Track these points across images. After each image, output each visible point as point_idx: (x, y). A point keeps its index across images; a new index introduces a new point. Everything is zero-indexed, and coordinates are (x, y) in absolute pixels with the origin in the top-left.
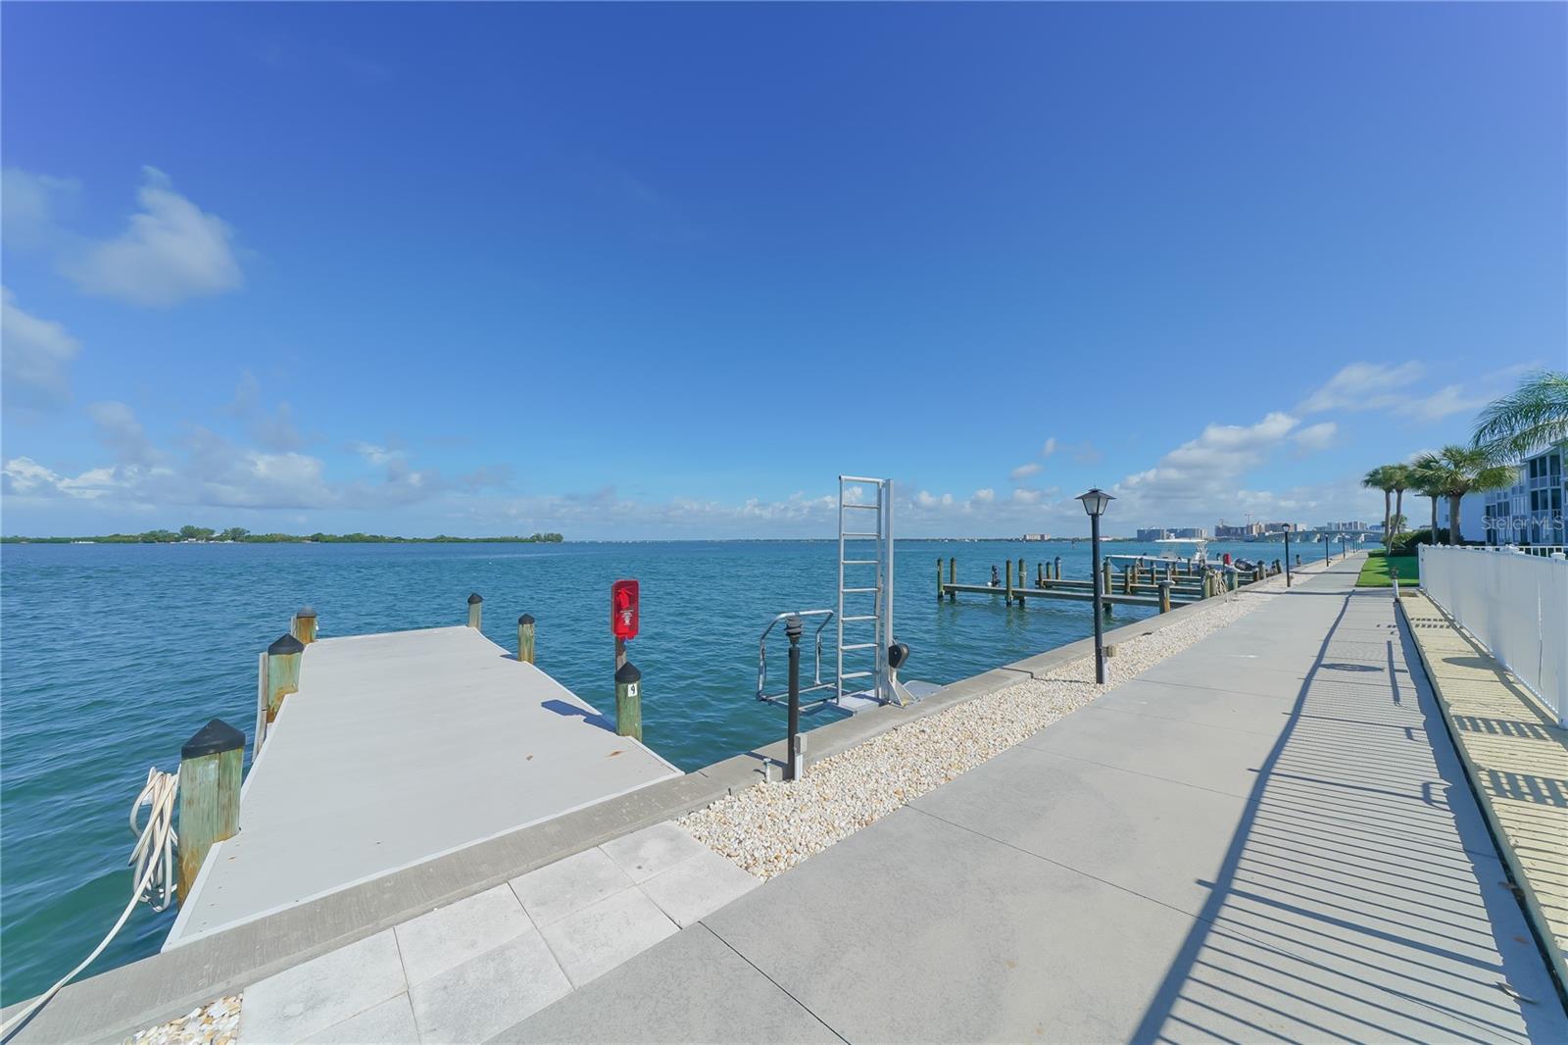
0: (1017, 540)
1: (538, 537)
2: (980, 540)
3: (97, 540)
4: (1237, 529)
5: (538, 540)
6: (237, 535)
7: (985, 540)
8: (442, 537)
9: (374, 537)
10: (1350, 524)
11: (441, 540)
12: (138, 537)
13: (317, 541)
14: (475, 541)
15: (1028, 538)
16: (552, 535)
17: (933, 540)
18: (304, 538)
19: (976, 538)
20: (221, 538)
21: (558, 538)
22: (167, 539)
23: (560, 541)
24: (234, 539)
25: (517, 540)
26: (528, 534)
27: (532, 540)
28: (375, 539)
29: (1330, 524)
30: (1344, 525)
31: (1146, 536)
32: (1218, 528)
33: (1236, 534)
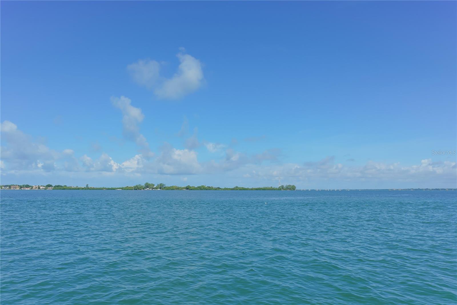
1: (282, 187)
3: (122, 189)
5: (283, 189)
6: (161, 187)
8: (237, 187)
9: (209, 187)
11: (236, 189)
12: (132, 188)
13: (188, 189)
14: (252, 189)
16: (290, 186)
18: (183, 188)
20: (156, 188)
21: (293, 188)
22: (141, 188)
23: (294, 189)
24: (160, 188)
25: (272, 189)
26: (277, 186)
27: (279, 189)
28: (209, 188)
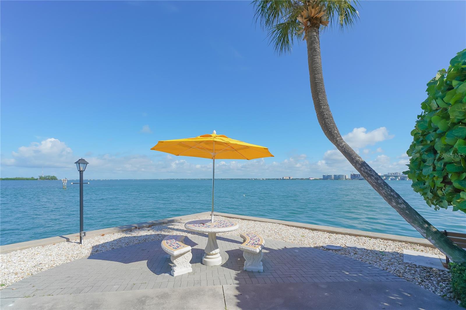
0: (281, 179)
2: (266, 179)
4: (357, 175)
7: (268, 179)
10: (395, 173)
15: (284, 178)
17: (249, 179)
19: (265, 178)
29: (388, 173)
30: (393, 173)
31: (326, 178)
32: (351, 175)
33: (357, 177)
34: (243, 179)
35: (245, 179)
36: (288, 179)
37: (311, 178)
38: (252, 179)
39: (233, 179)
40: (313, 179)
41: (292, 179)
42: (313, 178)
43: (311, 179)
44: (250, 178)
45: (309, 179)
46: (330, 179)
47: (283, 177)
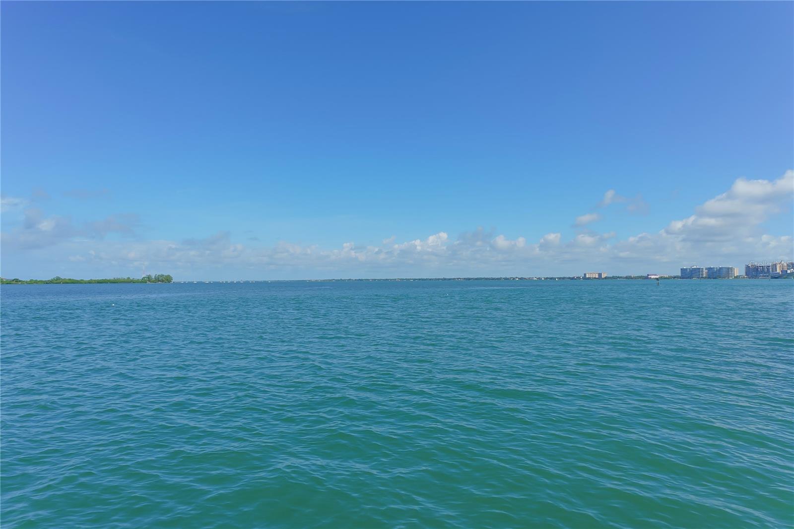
0: (579, 278)
1: (149, 278)
4: (763, 267)
5: (149, 281)
7: (551, 279)
8: (58, 278)
11: (56, 281)
15: (587, 276)
16: (162, 276)
21: (168, 279)
23: (169, 282)
25: (129, 281)
27: (143, 281)
31: (688, 274)
32: (748, 267)
33: (763, 271)
34: (493, 279)
35: (498, 279)
36: (595, 278)
37: (652, 275)
38: (514, 279)
39: (472, 279)
40: (657, 277)
41: (606, 278)
42: (656, 275)
43: (652, 277)
44: (508, 277)
45: (647, 278)
46: (698, 278)
47: (585, 275)
